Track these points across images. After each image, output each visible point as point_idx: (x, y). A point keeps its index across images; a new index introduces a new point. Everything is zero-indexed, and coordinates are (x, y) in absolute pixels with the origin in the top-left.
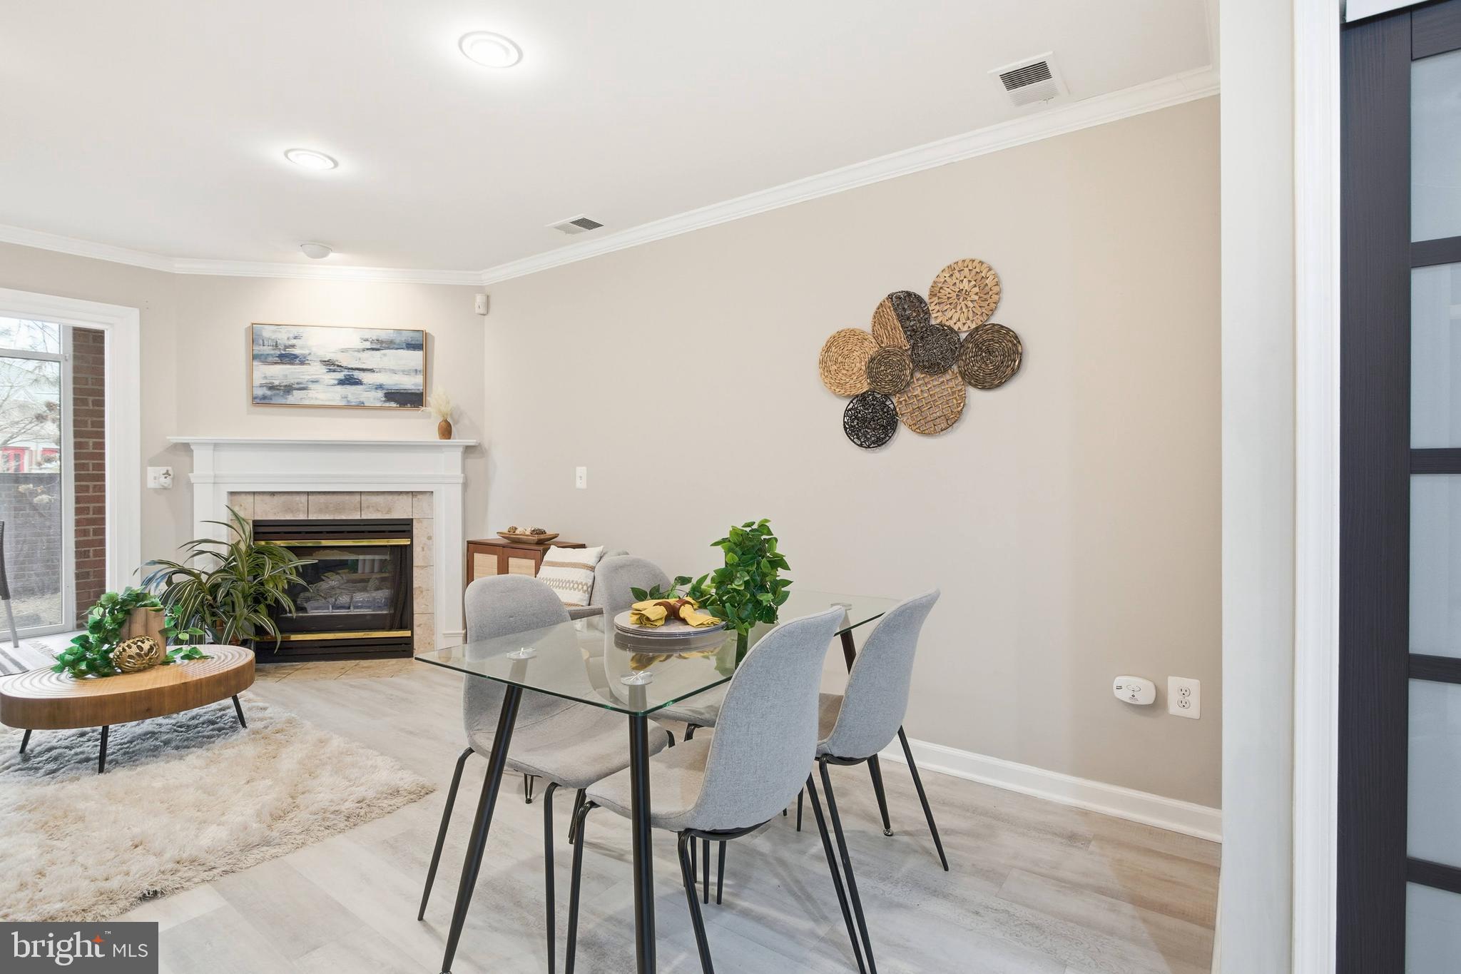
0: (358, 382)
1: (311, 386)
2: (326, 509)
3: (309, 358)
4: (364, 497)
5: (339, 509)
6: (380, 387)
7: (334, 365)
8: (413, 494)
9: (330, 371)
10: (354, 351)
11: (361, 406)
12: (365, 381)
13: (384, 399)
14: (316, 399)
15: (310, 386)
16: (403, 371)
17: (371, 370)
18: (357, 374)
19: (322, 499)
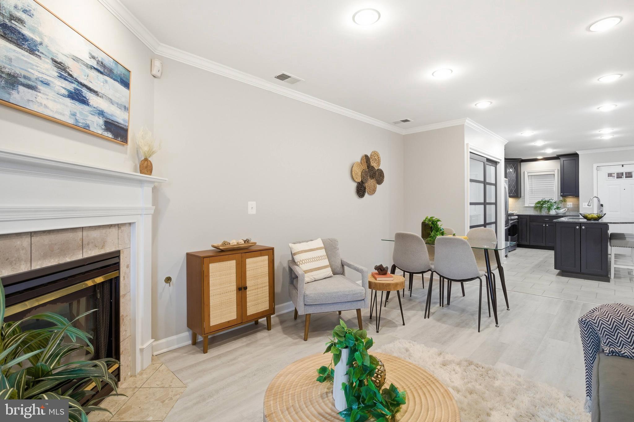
0: (84, 101)
1: (41, 87)
2: (49, 253)
3: (40, 48)
4: (85, 233)
5: (64, 250)
6: (101, 113)
7: (66, 72)
8: (118, 226)
9: (61, 76)
10: (84, 65)
11: (85, 129)
12: (91, 102)
13: (103, 127)
14: (46, 106)
15: (39, 87)
16: (117, 104)
17: (95, 92)
18: (85, 92)
19: (46, 239)
